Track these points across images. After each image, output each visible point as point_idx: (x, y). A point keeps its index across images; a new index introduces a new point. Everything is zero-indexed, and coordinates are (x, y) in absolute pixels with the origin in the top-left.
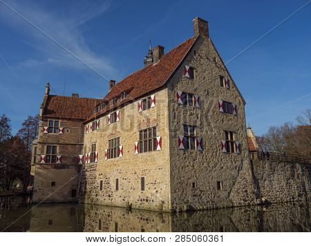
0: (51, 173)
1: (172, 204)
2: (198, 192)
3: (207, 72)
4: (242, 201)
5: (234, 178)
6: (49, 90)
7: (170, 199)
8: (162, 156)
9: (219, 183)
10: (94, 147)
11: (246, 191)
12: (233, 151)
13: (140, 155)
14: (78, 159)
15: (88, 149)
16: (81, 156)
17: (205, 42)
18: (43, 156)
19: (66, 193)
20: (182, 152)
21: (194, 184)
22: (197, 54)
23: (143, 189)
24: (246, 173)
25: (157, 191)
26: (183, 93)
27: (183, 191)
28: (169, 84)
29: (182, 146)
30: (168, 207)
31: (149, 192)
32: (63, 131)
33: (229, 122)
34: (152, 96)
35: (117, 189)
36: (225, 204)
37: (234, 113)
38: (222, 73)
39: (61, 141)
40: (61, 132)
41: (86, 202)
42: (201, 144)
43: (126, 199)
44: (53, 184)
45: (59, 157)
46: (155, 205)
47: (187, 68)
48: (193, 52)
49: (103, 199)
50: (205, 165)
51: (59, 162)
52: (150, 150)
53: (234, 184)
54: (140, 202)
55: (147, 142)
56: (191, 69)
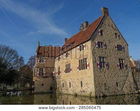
0: (41, 80)
1: (96, 93)
2: (107, 87)
3: (109, 32)
4: (129, 92)
5: (125, 81)
6: (39, 44)
7: (94, 91)
8: (90, 72)
9: (117, 83)
10: (59, 68)
11: (131, 87)
12: (123, 68)
13: (80, 71)
14: (53, 74)
15: (57, 69)
16: (54, 72)
17: (107, 18)
18: (38, 73)
19: (48, 89)
20: (99, 69)
21: (105, 84)
22: (104, 24)
23: (82, 86)
24: (131, 78)
25: (88, 88)
26: (98, 42)
27: (100, 87)
28: (92, 38)
29: (99, 67)
30: (93, 94)
31: (85, 88)
32: (46, 62)
33: (121, 55)
34: (84, 44)
35: (70, 87)
36: (121, 93)
37: (123, 50)
38: (116, 32)
39: (45, 66)
40: (45, 62)
41: (57, 92)
42: (108, 65)
43: (74, 91)
44: (43, 85)
45: (45, 73)
46: (87, 94)
47: (99, 30)
48: (102, 23)
49: (64, 91)
50: (110, 75)
51: (44, 75)
52: (84, 69)
53: (125, 84)
54: (81, 92)
55: (83, 65)
56: (101, 31)
